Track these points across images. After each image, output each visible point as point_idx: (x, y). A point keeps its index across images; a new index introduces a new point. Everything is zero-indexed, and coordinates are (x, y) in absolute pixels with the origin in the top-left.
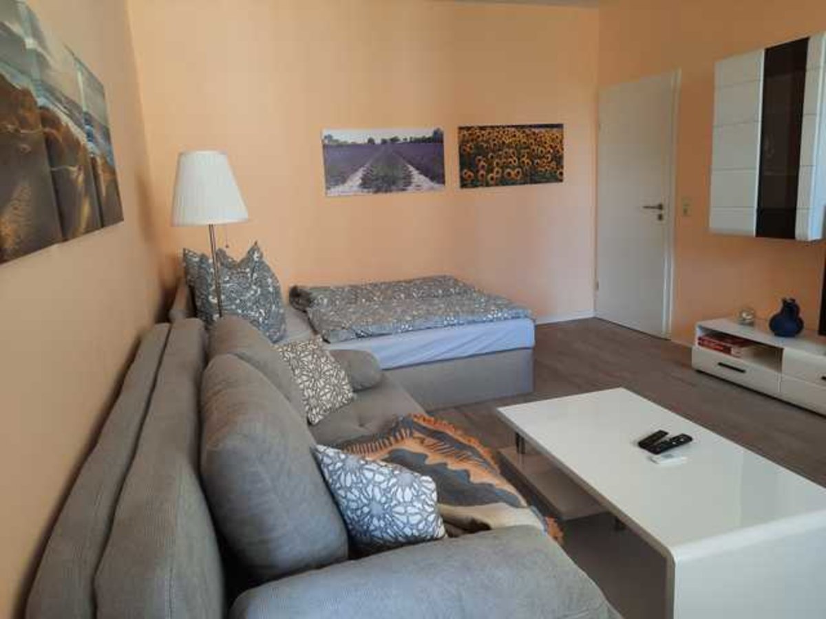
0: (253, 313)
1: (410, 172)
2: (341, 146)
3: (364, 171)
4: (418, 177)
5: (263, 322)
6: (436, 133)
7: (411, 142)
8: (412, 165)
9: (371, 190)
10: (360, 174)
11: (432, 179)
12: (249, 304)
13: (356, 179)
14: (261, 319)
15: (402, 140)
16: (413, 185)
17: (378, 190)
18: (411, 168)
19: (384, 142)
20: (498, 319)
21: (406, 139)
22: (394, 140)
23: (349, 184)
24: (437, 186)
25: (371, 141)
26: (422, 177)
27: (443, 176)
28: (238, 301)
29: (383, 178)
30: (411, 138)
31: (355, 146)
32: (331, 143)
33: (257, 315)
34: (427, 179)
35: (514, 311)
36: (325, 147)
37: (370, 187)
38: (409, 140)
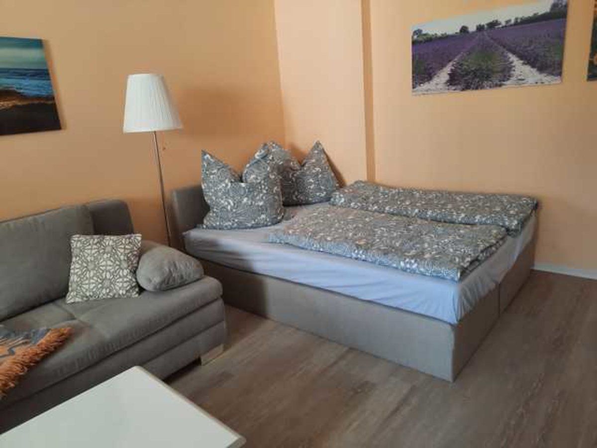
0: (222, 202)
1: (512, 62)
2: (431, 40)
3: (453, 65)
4: (520, 68)
5: (231, 210)
6: (554, 6)
7: (516, 24)
8: (514, 53)
9: (459, 87)
10: (448, 69)
11: (541, 69)
12: (220, 194)
13: (443, 75)
14: (229, 208)
15: (504, 24)
16: (513, 79)
17: (467, 87)
18: (513, 58)
19: (480, 28)
20: (413, 272)
21: (507, 22)
22: (492, 25)
23: (435, 80)
24: (545, 78)
25: (464, 30)
26: (527, 68)
27: (560, 65)
28: (213, 190)
29: (474, 72)
30: (517, 19)
31: (445, 38)
32: (420, 39)
33: (226, 203)
34: (534, 70)
35: (435, 268)
36: (414, 43)
37: (459, 84)
38: (513, 22)
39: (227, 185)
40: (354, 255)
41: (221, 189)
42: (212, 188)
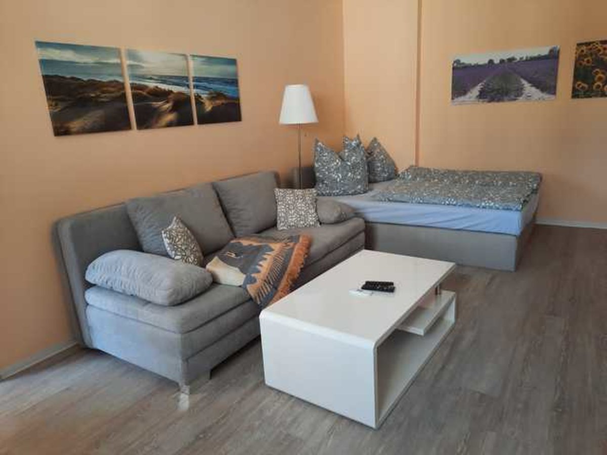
0: (334, 175)
1: (523, 85)
2: (467, 67)
3: (482, 85)
4: (528, 88)
5: (340, 181)
6: (551, 51)
7: (527, 60)
8: (525, 79)
9: (486, 100)
10: (478, 88)
11: (543, 90)
12: (332, 170)
13: (476, 91)
14: (338, 180)
15: (518, 59)
16: (524, 96)
17: (492, 100)
18: (524, 82)
19: (502, 61)
21: (521, 58)
22: (511, 60)
23: (469, 95)
24: (545, 96)
25: (491, 61)
26: (534, 89)
27: (555, 87)
28: (326, 167)
29: (498, 90)
30: (527, 57)
31: (477, 66)
32: (459, 66)
33: (336, 177)
34: (538, 91)
36: (454, 68)
37: (486, 98)
38: (524, 58)
39: (338, 163)
40: (447, 202)
41: (332, 167)
42: (326, 166)
